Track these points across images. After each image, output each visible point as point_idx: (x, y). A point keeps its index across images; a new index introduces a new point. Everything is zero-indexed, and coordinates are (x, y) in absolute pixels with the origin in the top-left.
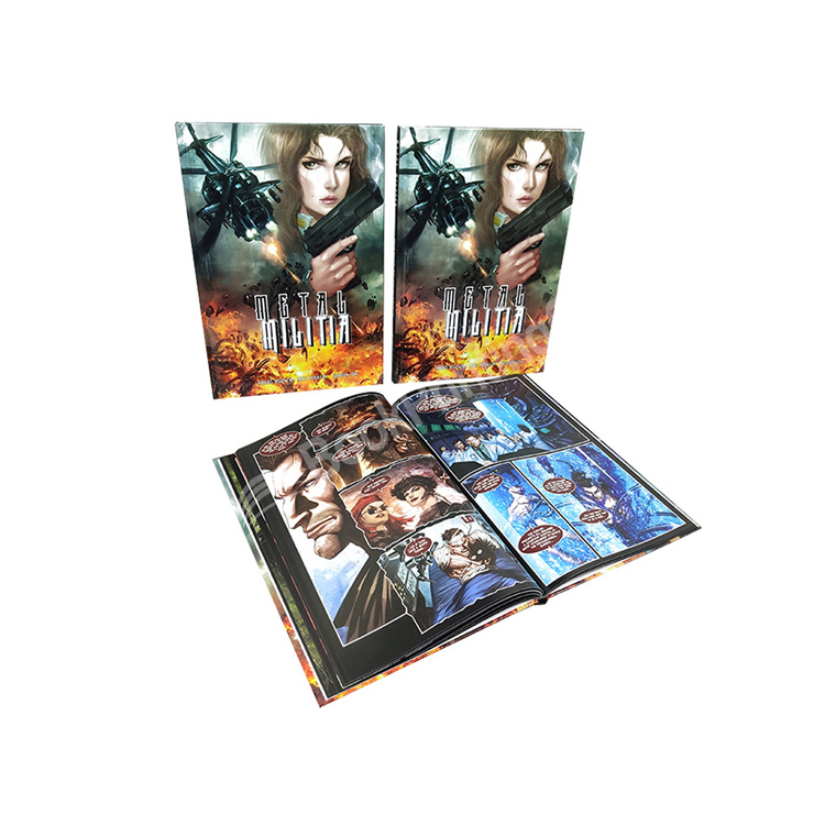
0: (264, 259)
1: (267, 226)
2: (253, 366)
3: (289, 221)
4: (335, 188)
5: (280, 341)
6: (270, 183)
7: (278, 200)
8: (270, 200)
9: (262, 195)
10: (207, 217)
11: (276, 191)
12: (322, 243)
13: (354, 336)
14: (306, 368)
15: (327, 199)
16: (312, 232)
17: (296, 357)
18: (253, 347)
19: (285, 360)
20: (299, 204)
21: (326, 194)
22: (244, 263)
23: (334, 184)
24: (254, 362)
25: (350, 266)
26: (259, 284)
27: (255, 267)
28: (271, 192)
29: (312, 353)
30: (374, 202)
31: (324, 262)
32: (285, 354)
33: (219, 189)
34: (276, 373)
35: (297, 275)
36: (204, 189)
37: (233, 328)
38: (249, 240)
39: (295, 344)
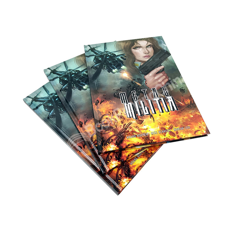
0: (121, 79)
1: (122, 67)
2: (122, 127)
3: (131, 65)
4: (148, 53)
5: (136, 113)
6: (121, 55)
7: (125, 59)
8: (122, 59)
9: (118, 59)
10: (96, 68)
11: (124, 57)
12: (148, 70)
13: (178, 106)
14: (155, 126)
15: (146, 56)
16: (142, 67)
17: (147, 120)
18: (121, 117)
19: (141, 122)
20: (134, 59)
21: (145, 55)
22: (113, 81)
23: (147, 52)
24: (122, 125)
25: (164, 77)
26: (121, 88)
27: (118, 83)
28: (122, 58)
29: (156, 117)
30: (167, 55)
31: (151, 76)
32: (140, 119)
33: (100, 59)
34: (137, 131)
35: (139, 83)
36: (94, 60)
37: (109, 108)
38: (114, 73)
39: (145, 113)
